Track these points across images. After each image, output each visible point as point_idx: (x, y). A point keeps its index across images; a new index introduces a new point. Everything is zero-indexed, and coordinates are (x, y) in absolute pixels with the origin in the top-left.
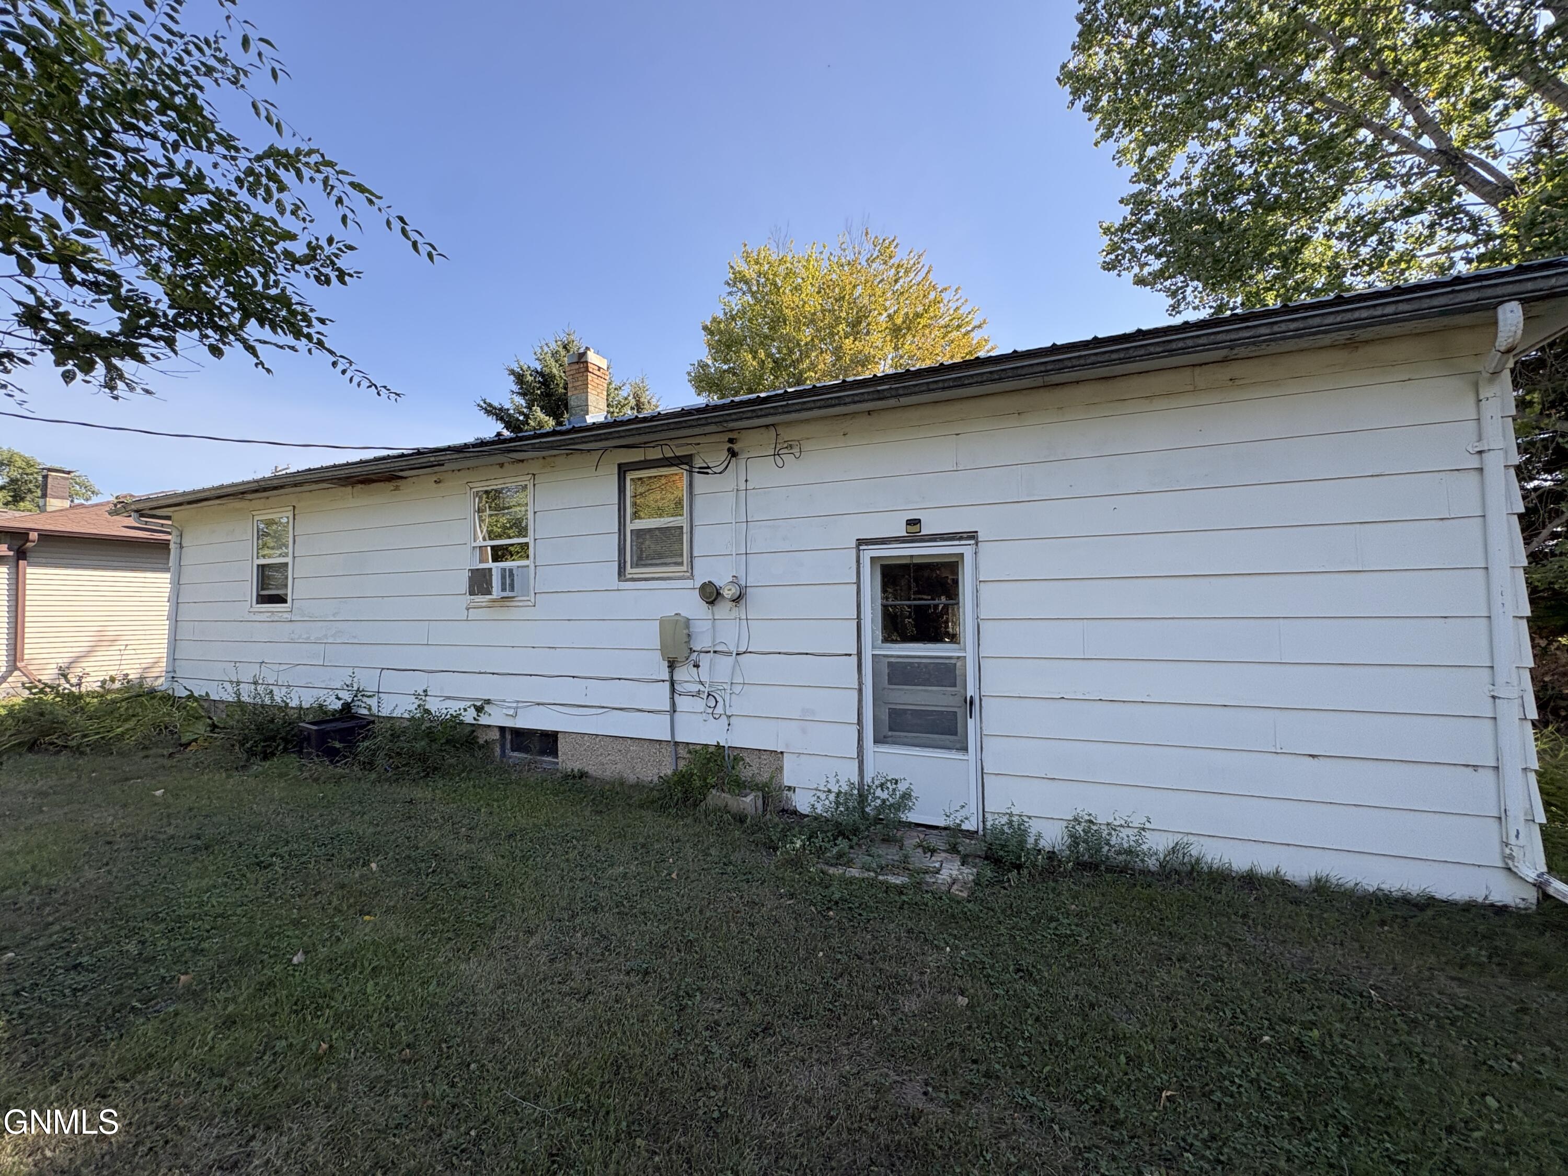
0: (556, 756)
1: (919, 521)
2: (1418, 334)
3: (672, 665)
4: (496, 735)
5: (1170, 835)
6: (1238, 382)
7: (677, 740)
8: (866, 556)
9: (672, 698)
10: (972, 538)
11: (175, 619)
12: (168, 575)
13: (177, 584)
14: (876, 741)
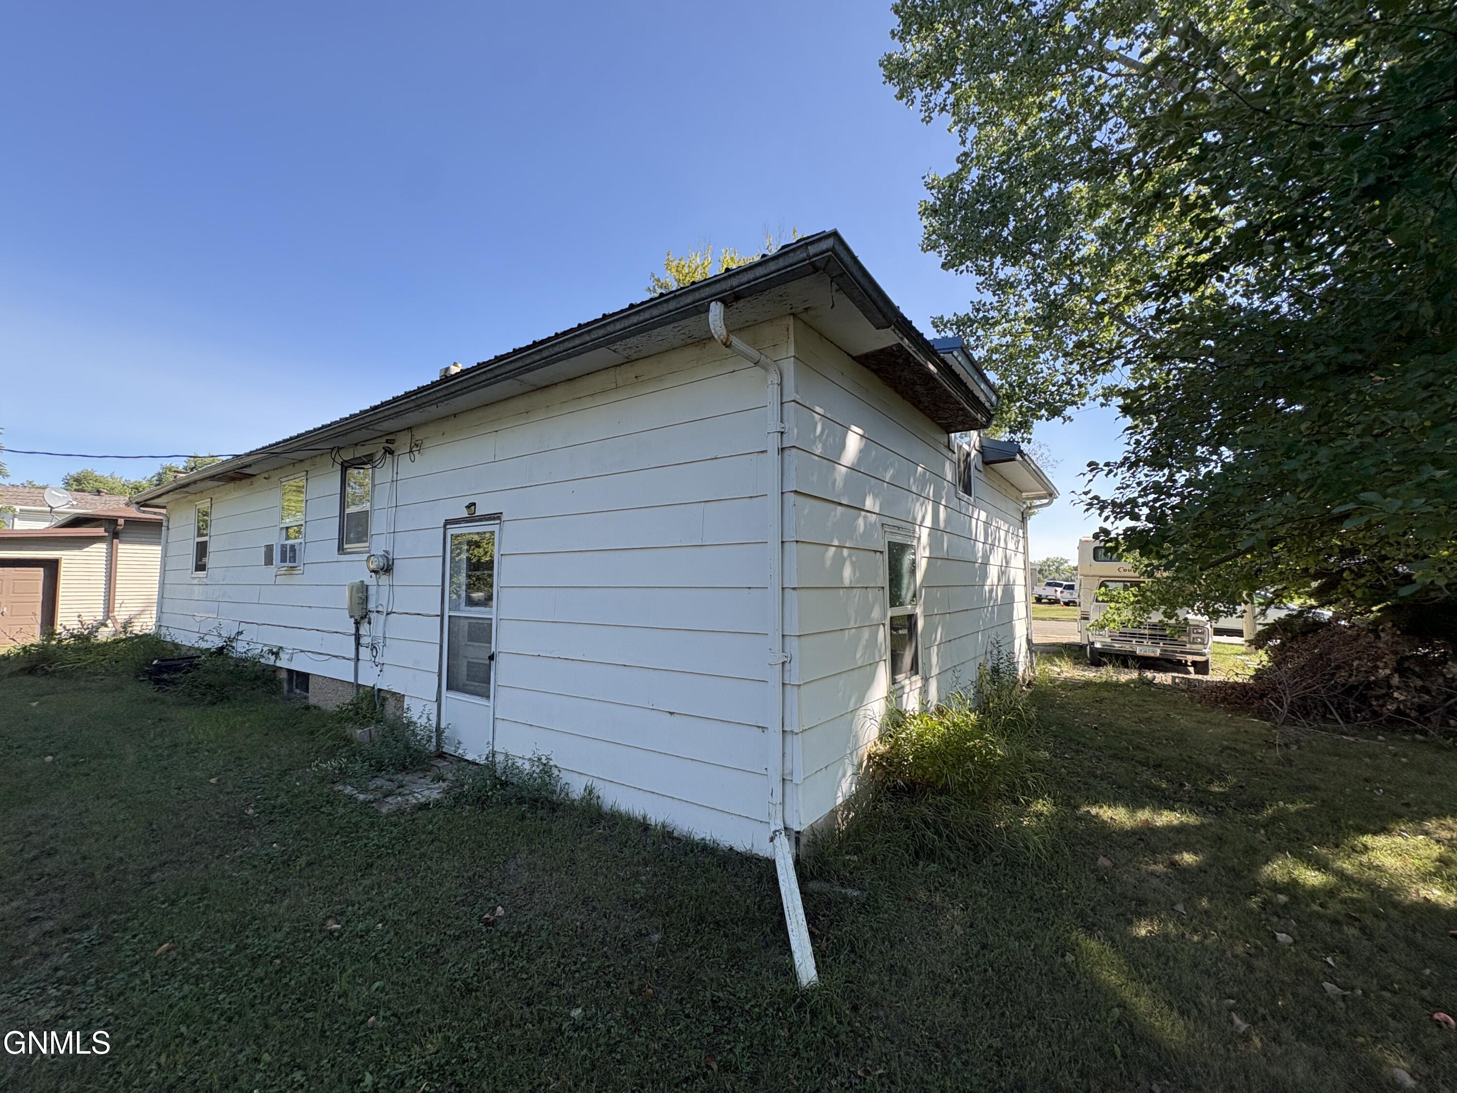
0: (307, 690)
1: (474, 504)
2: (740, 329)
3: (357, 623)
4: (284, 675)
5: (587, 778)
6: (641, 379)
7: (360, 682)
8: (449, 532)
9: (357, 649)
10: (499, 518)
11: (162, 584)
12: (160, 548)
13: (165, 556)
14: (448, 688)
